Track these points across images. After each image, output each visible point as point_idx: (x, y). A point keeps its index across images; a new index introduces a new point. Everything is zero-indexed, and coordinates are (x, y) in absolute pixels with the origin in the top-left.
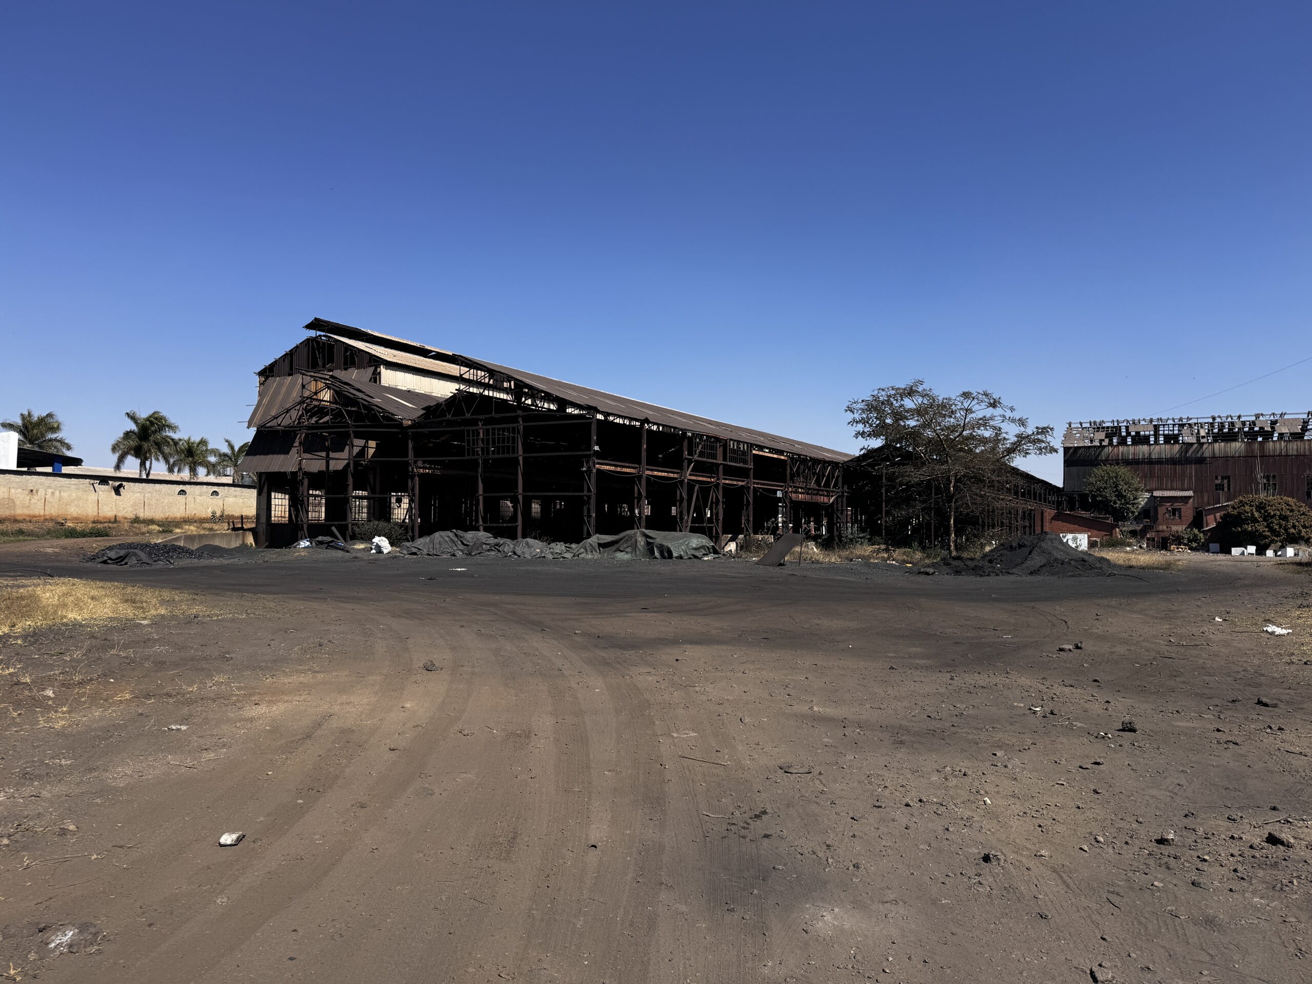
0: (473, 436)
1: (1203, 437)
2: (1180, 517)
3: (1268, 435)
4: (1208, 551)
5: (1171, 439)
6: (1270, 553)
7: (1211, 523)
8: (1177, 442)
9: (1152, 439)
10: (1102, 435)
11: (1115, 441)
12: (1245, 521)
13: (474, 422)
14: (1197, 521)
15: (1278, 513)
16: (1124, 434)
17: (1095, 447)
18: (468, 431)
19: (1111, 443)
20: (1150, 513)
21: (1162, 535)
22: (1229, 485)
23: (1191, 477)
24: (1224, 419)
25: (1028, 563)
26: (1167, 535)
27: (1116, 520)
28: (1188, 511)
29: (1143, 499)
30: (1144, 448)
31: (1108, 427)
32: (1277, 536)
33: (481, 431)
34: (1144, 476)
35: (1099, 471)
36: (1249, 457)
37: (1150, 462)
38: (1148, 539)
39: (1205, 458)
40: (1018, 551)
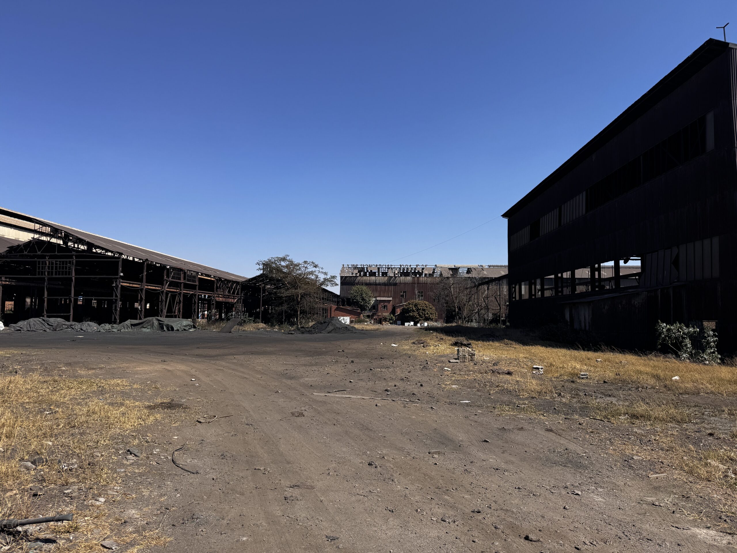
0: (42, 264)
1: (396, 274)
2: (387, 309)
3: (421, 274)
4: (396, 324)
5: (385, 274)
6: (419, 325)
7: (398, 311)
8: (386, 276)
9: (377, 273)
10: (356, 271)
11: (362, 273)
12: (410, 311)
13: (44, 257)
14: (393, 312)
15: (422, 308)
16: (366, 271)
17: (354, 276)
18: (39, 262)
19: (360, 275)
20: (374, 307)
21: (380, 317)
22: (406, 295)
23: (391, 291)
24: (405, 266)
25: (328, 329)
26: (381, 317)
27: (362, 311)
28: (390, 307)
29: (373, 301)
30: (373, 278)
31: (359, 268)
32: (422, 318)
33: (47, 262)
34: (373, 291)
35: (355, 288)
36: (413, 283)
37: (376, 284)
38: (374, 319)
39: (397, 283)
40: (324, 324)
